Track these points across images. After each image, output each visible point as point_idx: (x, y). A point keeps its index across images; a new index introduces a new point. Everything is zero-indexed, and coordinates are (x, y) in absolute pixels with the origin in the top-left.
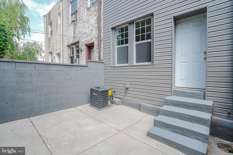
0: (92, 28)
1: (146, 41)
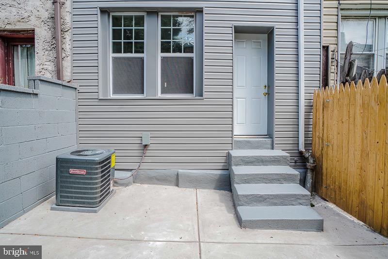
1: (183, 55)
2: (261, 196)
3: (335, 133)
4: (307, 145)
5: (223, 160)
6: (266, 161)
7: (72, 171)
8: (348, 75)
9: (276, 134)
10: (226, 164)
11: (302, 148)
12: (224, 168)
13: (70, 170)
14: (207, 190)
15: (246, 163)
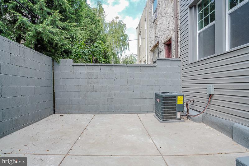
0: (169, 20)
13: (157, 99)
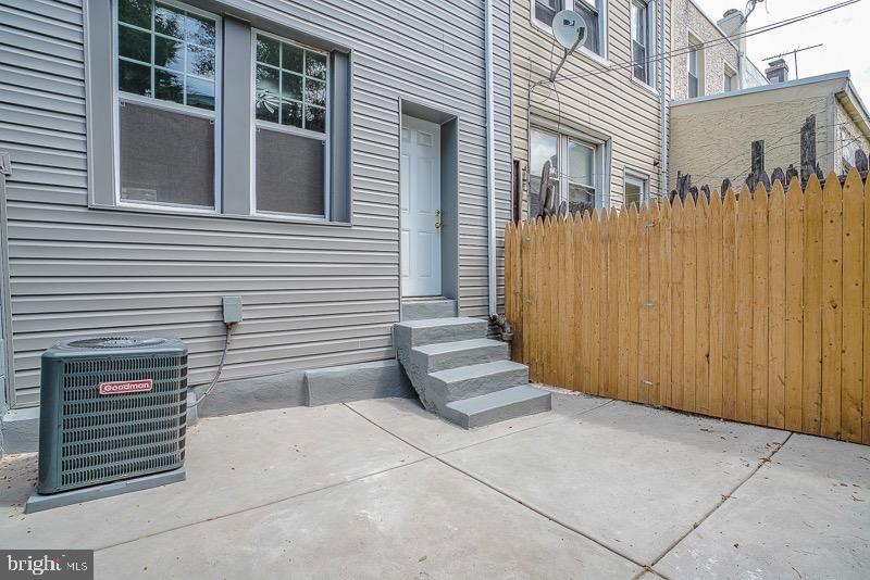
1: (303, 132)
2: (476, 381)
3: (540, 284)
4: (500, 306)
5: (385, 340)
6: (460, 333)
7: (106, 388)
8: (545, 206)
9: (461, 292)
10: (390, 348)
11: (493, 312)
12: (388, 356)
13: (102, 384)
14: (364, 401)
15: (432, 339)
